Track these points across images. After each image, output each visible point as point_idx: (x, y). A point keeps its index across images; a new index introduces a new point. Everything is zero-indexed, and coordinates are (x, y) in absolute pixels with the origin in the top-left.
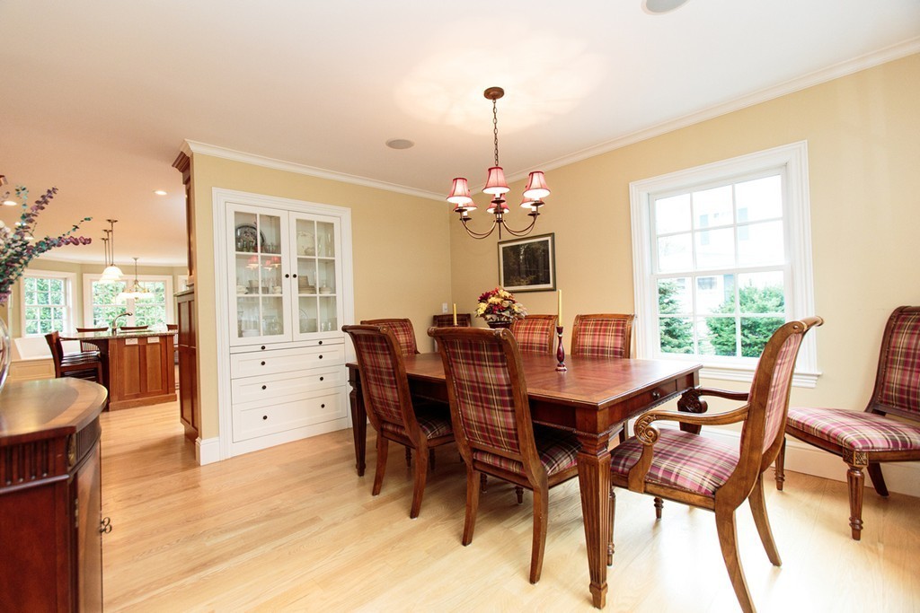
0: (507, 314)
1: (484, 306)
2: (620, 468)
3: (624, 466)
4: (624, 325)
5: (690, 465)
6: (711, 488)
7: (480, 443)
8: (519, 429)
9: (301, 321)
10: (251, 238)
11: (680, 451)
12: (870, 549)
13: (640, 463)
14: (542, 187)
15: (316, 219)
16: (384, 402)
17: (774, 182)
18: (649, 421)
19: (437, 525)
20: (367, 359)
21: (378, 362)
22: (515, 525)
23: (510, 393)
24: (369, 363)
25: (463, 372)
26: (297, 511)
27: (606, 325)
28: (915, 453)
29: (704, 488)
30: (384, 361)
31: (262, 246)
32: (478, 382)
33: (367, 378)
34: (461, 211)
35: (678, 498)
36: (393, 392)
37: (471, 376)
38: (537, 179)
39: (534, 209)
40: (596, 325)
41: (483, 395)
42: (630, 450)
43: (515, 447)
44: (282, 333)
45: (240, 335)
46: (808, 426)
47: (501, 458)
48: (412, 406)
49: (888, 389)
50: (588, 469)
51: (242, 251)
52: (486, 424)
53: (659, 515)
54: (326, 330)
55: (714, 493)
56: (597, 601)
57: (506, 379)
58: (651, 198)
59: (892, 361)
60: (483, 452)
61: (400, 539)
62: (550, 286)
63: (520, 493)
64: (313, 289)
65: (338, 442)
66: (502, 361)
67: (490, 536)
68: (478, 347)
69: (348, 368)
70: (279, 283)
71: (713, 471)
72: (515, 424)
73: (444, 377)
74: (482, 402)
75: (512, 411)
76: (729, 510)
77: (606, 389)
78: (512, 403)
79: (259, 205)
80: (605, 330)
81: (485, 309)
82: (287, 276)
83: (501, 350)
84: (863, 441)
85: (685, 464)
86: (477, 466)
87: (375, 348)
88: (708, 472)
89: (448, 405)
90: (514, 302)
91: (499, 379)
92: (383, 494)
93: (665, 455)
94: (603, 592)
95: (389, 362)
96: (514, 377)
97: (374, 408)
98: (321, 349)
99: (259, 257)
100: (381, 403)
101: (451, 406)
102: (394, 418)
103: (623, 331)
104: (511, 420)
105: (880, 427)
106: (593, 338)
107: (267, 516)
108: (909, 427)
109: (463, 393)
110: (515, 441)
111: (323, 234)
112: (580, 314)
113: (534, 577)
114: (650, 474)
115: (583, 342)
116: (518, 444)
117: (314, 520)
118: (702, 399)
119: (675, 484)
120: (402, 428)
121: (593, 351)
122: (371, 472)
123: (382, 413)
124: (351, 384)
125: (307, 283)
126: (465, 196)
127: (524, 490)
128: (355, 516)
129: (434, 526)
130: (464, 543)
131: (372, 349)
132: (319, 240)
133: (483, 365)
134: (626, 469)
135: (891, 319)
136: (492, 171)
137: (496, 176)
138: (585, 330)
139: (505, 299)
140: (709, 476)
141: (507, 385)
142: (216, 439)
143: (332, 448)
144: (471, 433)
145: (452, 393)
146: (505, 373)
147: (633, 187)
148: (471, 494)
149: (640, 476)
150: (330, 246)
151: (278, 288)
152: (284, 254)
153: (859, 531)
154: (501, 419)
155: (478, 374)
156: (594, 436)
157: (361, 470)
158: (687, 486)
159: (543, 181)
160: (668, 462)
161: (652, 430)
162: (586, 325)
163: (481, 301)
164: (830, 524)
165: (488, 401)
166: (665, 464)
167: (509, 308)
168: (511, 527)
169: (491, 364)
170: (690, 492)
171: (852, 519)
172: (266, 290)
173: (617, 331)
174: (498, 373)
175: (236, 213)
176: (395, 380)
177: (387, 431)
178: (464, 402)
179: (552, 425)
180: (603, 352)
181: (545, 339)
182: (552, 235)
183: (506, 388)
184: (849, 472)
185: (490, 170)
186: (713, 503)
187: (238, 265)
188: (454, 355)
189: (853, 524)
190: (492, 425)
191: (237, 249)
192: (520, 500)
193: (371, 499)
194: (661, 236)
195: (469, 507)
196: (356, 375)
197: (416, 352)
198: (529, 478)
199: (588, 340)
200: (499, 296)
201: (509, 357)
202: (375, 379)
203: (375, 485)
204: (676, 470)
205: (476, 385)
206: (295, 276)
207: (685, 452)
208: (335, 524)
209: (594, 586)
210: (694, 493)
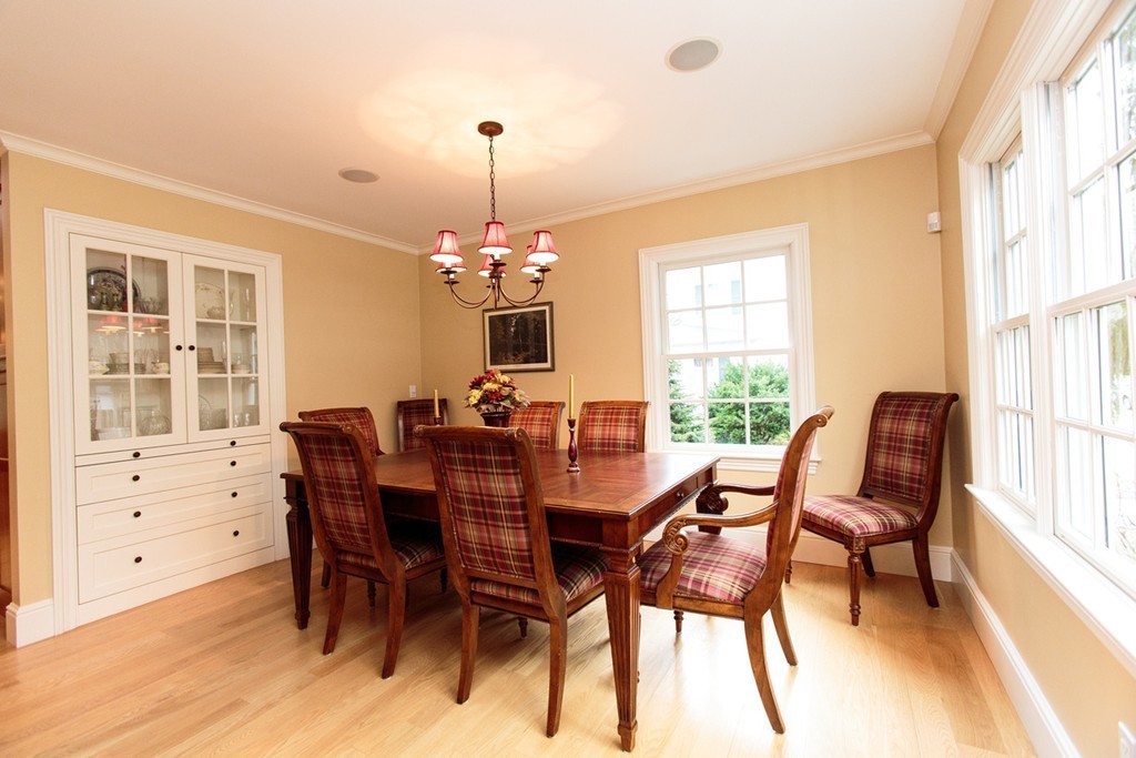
0: (506, 403)
1: (477, 394)
2: (647, 583)
3: (651, 580)
4: (637, 414)
5: (718, 572)
6: (741, 594)
7: (482, 570)
8: (534, 552)
9: (201, 413)
10: (115, 290)
11: (706, 556)
12: (867, 633)
13: (669, 576)
14: (550, 251)
15: (227, 267)
16: (344, 525)
17: (779, 261)
18: (678, 528)
19: (420, 681)
20: (319, 467)
21: (336, 472)
22: (522, 665)
23: (524, 506)
24: (321, 473)
25: (462, 481)
26: (205, 695)
27: (618, 414)
28: (899, 534)
29: (734, 595)
30: (345, 470)
31: (134, 302)
32: (481, 495)
33: (317, 494)
34: (448, 272)
35: (707, 610)
36: (358, 512)
37: (472, 486)
38: (543, 240)
39: (537, 275)
40: (606, 414)
41: (487, 510)
42: (655, 561)
43: (530, 572)
44: (168, 430)
45: (95, 436)
46: (814, 515)
47: (508, 586)
48: (385, 528)
49: (876, 472)
50: (617, 590)
51: (99, 308)
52: (491, 546)
53: (679, 629)
54: (241, 424)
55: (743, 600)
56: (626, 744)
57: (519, 489)
58: (663, 268)
59: (879, 446)
60: (484, 581)
61: (371, 710)
62: (547, 365)
63: (523, 625)
64: (221, 367)
65: (262, 583)
66: (514, 468)
67: (492, 684)
68: (482, 451)
69: (284, 480)
70: (164, 356)
71: (741, 576)
72: (529, 543)
73: (432, 488)
74: (486, 519)
75: (525, 528)
76: (758, 615)
77: (632, 494)
78: (526, 519)
79: (129, 241)
80: (617, 420)
81: (478, 397)
82: (179, 348)
83: (513, 454)
84: (860, 527)
85: (713, 571)
86: (476, 599)
87: (332, 452)
88: (736, 577)
89: (439, 524)
90: (514, 389)
91: (509, 489)
92: (339, 650)
93: (693, 563)
94: (633, 732)
95: (354, 471)
96: (529, 487)
97: (326, 533)
98: (233, 453)
99: (131, 320)
100: (338, 527)
101: (443, 527)
102: (358, 545)
103: (636, 421)
104: (524, 540)
105: (873, 511)
106: (604, 430)
107: (151, 712)
108: (894, 509)
109: (459, 509)
110: (528, 565)
111: (236, 288)
112: (587, 401)
113: (551, 730)
114: (679, 587)
115: (592, 434)
116: (533, 569)
117: (233, 706)
118: (723, 495)
119: (705, 595)
120: (370, 557)
121: (603, 445)
122: (318, 621)
123: (340, 540)
124: (288, 502)
125: (213, 358)
126: (455, 254)
127: (529, 620)
128: (300, 688)
129: (416, 685)
130: (460, 701)
131: (327, 455)
132: (231, 298)
133: (488, 473)
134: (653, 584)
135: (876, 404)
136: (491, 226)
137: (495, 233)
138: (593, 420)
139: (504, 385)
140: (738, 582)
141: (520, 497)
142: (48, 601)
143: (253, 593)
144: (470, 559)
145: (445, 510)
146: (517, 482)
147: (642, 254)
148: (468, 635)
149: (669, 590)
150: (249, 306)
151: (163, 366)
152: (174, 316)
153: (857, 616)
154: (511, 539)
155: (482, 484)
156: (624, 551)
157: (303, 620)
158: (717, 595)
159: (550, 243)
160: (696, 570)
161: (682, 536)
162: (594, 414)
163: (472, 387)
164: (832, 612)
165: (494, 517)
166: (693, 574)
167: (509, 396)
168: (515, 669)
169: (499, 471)
170: (720, 602)
171: (852, 605)
172: (141, 368)
173: (630, 421)
174: (508, 482)
175: (88, 250)
176: (362, 495)
177: (346, 563)
178: (461, 520)
179: (574, 542)
180: (615, 445)
181: (546, 431)
182: (550, 304)
183: (518, 500)
184: (849, 558)
185: (488, 224)
186: (742, 611)
187: (92, 329)
188: (450, 461)
189: (852, 610)
190: (499, 547)
191: (91, 306)
192: (524, 633)
193: (320, 660)
194: (673, 311)
195: (465, 652)
196: (297, 489)
197: (379, 453)
198: (546, 608)
199: (597, 432)
200: (496, 382)
201: (523, 462)
202: (331, 495)
203: (327, 640)
204: (705, 579)
205: (479, 497)
206: (192, 348)
207: (711, 557)
208: (270, 706)
209: (624, 726)
210: (724, 603)
